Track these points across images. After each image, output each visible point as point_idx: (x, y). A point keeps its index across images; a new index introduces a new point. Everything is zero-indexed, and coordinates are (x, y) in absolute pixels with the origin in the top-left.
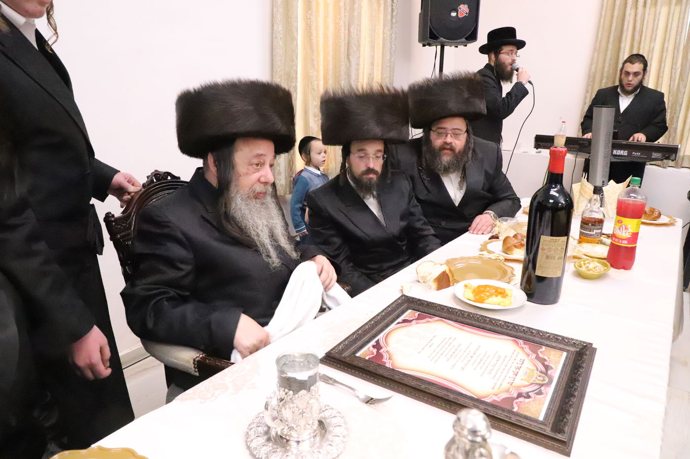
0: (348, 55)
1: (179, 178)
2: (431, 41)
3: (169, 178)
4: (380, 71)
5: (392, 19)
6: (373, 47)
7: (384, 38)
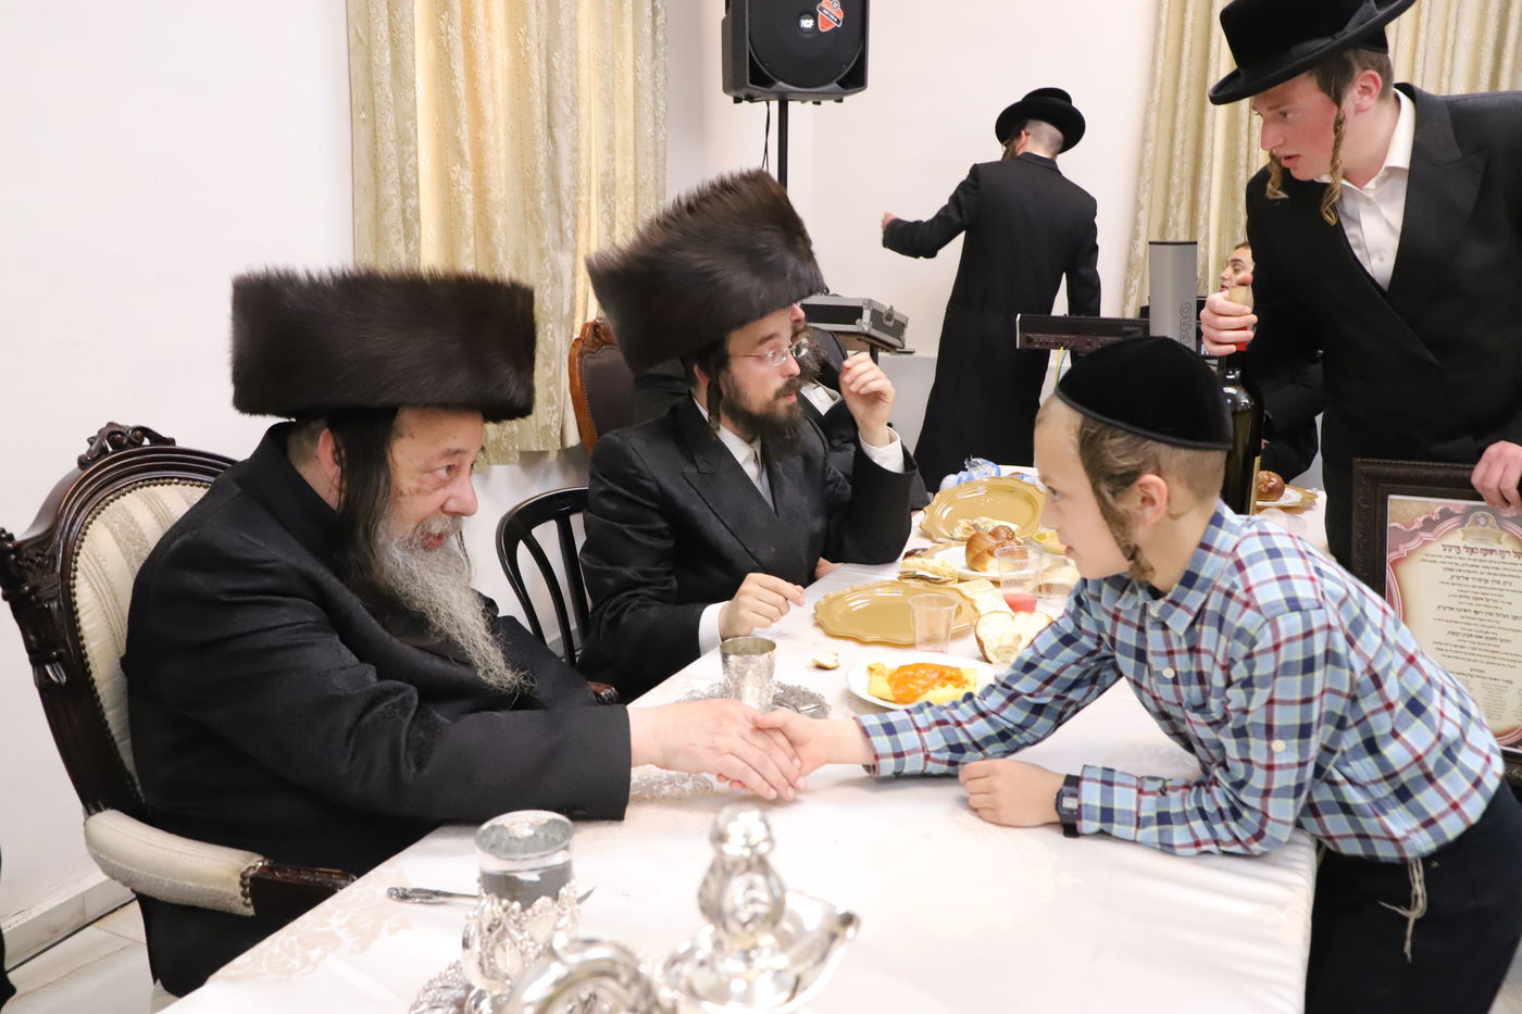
0: (550, 127)
1: (172, 441)
2: (755, 90)
3: (146, 442)
4: (631, 167)
5: (654, 32)
6: (609, 107)
7: (636, 80)
